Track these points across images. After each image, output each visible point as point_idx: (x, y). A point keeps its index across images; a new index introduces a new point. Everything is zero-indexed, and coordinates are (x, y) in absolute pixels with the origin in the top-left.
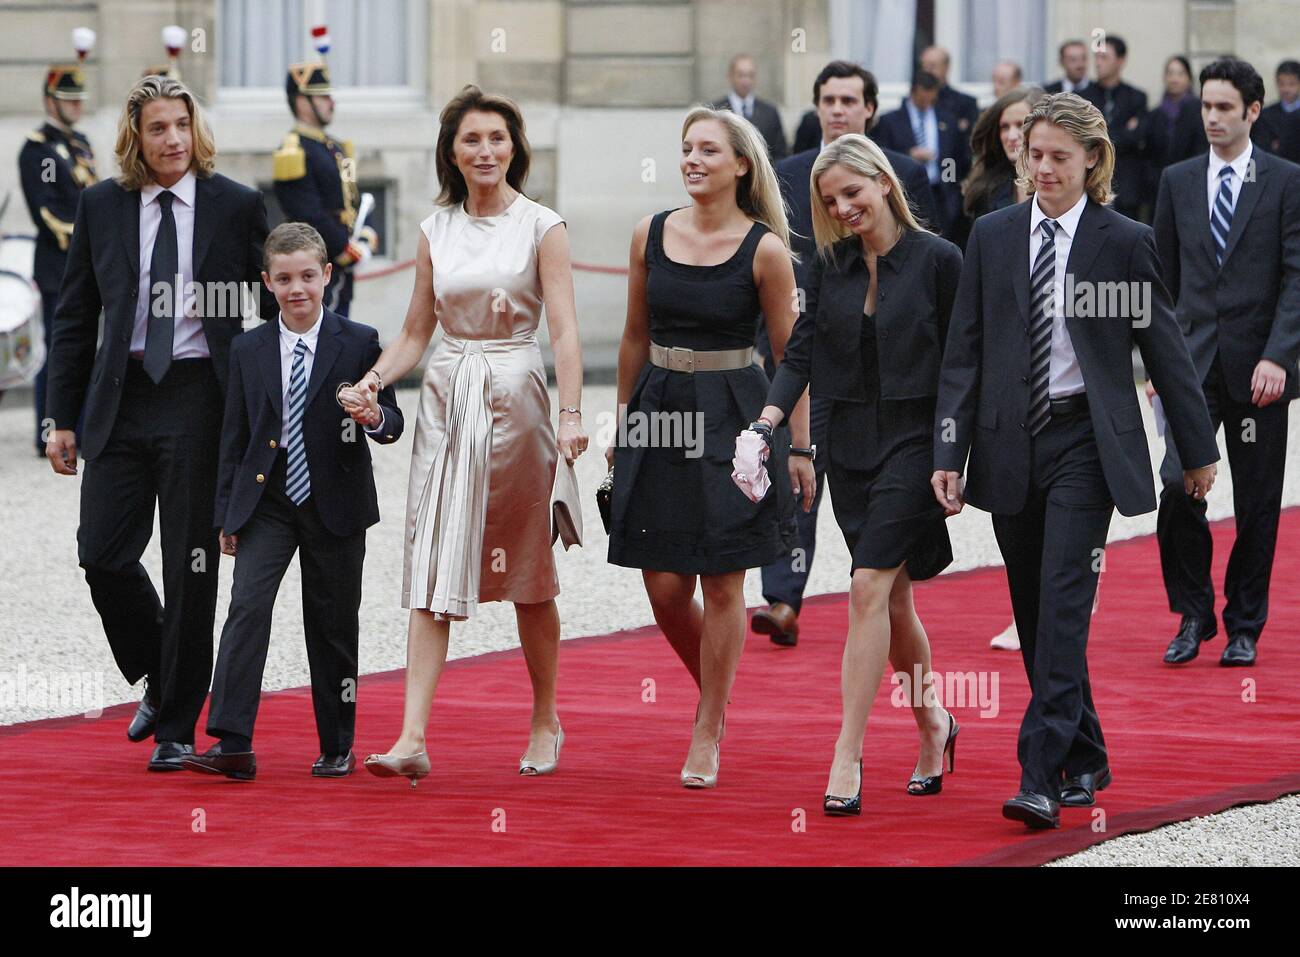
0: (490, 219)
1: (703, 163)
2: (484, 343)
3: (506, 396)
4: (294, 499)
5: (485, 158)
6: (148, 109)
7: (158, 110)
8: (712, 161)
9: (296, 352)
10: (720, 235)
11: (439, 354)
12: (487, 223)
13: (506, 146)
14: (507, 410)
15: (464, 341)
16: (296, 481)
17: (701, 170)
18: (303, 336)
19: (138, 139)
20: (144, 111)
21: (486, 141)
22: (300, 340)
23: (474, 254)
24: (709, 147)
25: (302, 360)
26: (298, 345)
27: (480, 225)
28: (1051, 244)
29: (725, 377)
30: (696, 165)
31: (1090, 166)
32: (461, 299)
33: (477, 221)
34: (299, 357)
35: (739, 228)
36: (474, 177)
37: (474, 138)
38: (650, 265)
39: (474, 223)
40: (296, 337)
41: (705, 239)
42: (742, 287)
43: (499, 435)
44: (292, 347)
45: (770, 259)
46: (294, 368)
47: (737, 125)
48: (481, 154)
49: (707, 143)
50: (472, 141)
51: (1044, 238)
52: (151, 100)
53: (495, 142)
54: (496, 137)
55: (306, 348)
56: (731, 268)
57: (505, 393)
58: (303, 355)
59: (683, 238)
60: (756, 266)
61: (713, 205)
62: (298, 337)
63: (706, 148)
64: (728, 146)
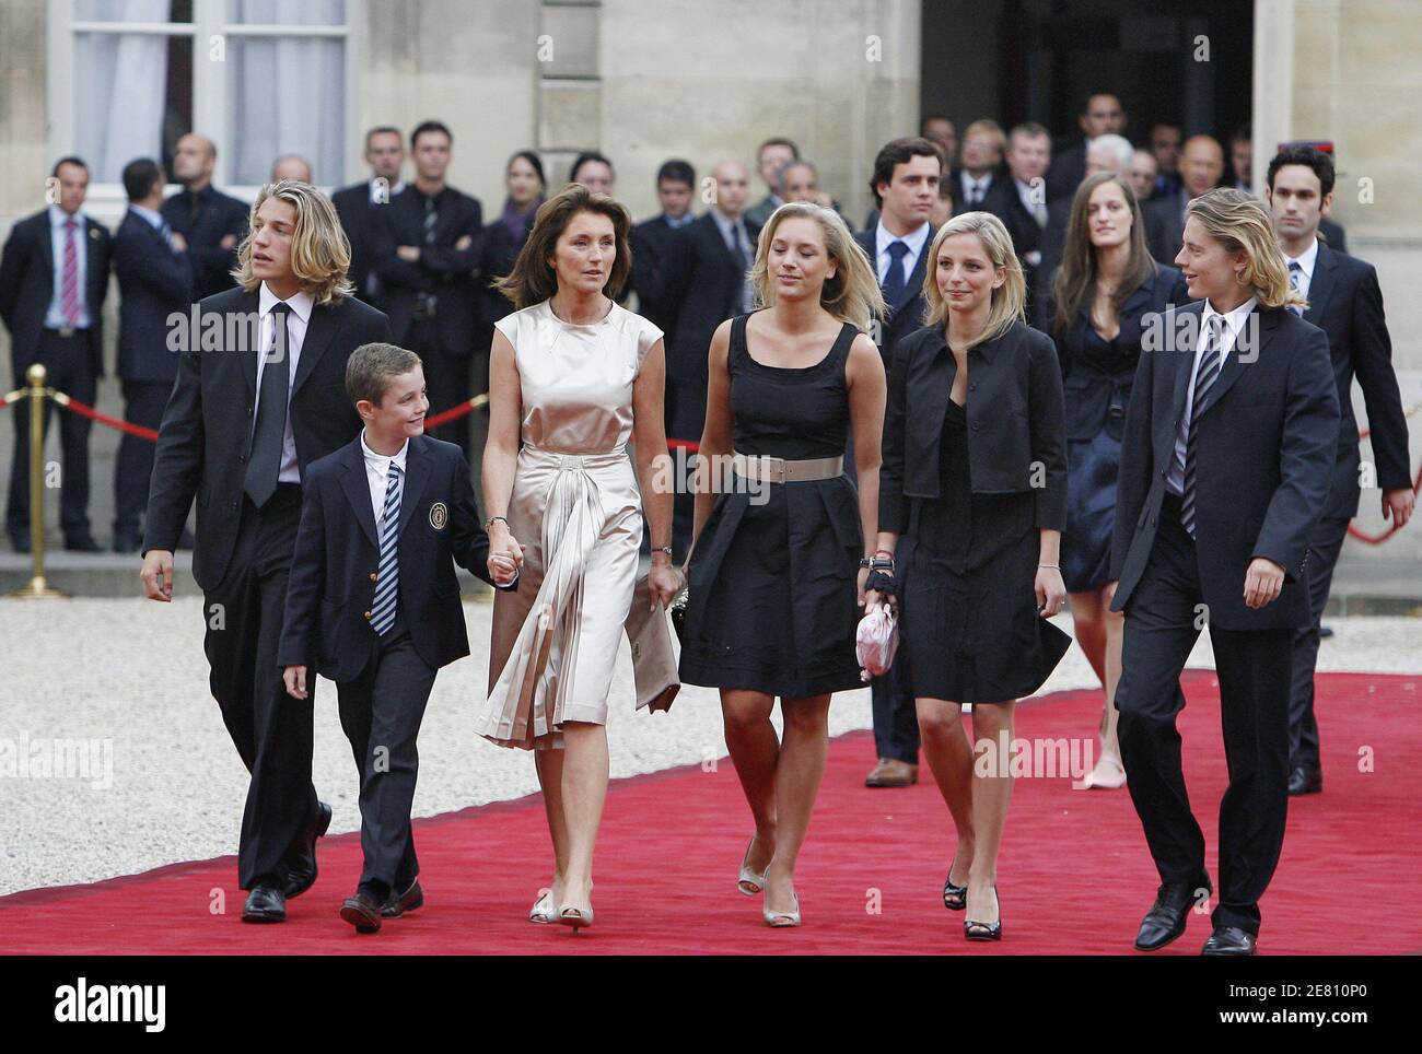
0: (591, 327)
1: (799, 264)
2: (584, 458)
5: (595, 263)
8: (808, 264)
9: (391, 476)
10: (807, 337)
12: (586, 332)
15: (561, 456)
16: (381, 610)
18: (393, 458)
21: (595, 245)
22: (392, 463)
23: (576, 365)
24: (806, 251)
25: (396, 484)
26: (391, 468)
27: (578, 333)
29: (817, 487)
30: (794, 268)
31: (1239, 267)
32: (564, 413)
33: (575, 329)
34: (393, 481)
35: (828, 329)
37: (584, 240)
38: (734, 371)
39: (570, 330)
40: (386, 460)
41: (790, 342)
42: (830, 389)
44: (383, 471)
45: (863, 360)
48: (591, 259)
49: (806, 245)
50: (581, 244)
53: (604, 246)
55: (399, 470)
56: (824, 370)
58: (396, 478)
59: (765, 340)
60: (850, 369)
61: (803, 305)
62: (389, 459)
63: (804, 250)
64: (824, 248)
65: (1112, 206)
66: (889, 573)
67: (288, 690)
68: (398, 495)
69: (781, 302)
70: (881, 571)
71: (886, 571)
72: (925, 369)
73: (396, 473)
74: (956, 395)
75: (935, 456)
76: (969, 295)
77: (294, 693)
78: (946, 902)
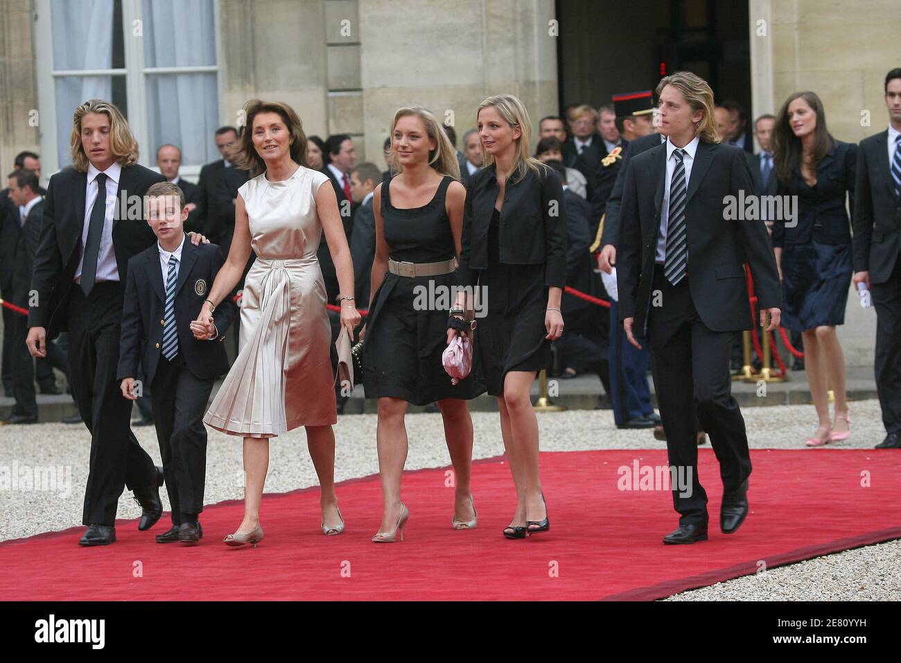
0: (283, 182)
1: (409, 145)
3: (299, 296)
4: (167, 356)
5: (270, 142)
6: (84, 120)
7: (90, 120)
8: (415, 143)
9: (170, 263)
10: (422, 188)
11: (254, 269)
12: (280, 185)
13: (283, 133)
14: (299, 305)
15: (272, 260)
16: (168, 345)
17: (409, 150)
18: (173, 253)
19: (79, 138)
20: (83, 120)
21: (267, 131)
22: (172, 256)
23: (274, 204)
25: (174, 268)
26: (171, 259)
27: (276, 187)
28: (682, 164)
30: (406, 147)
31: (695, 120)
33: (275, 184)
34: (173, 266)
35: (435, 180)
36: (266, 155)
37: (262, 130)
39: (272, 186)
40: (169, 254)
41: (412, 192)
43: (294, 321)
44: (167, 261)
46: (169, 274)
47: (430, 118)
48: (267, 140)
49: (413, 132)
50: (261, 132)
51: (676, 160)
52: (85, 114)
53: (275, 130)
54: (274, 128)
55: (176, 260)
56: (432, 207)
57: (298, 295)
58: (175, 265)
59: (400, 193)
60: (447, 203)
61: (416, 169)
62: (170, 254)
63: (413, 135)
64: (425, 133)
65: (800, 112)
66: (461, 318)
67: (124, 395)
68: (175, 274)
69: (404, 168)
70: (456, 317)
71: (459, 317)
72: (482, 191)
73: (174, 262)
74: (499, 206)
75: (485, 245)
76: (495, 144)
77: (128, 396)
78: (505, 534)
